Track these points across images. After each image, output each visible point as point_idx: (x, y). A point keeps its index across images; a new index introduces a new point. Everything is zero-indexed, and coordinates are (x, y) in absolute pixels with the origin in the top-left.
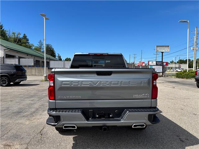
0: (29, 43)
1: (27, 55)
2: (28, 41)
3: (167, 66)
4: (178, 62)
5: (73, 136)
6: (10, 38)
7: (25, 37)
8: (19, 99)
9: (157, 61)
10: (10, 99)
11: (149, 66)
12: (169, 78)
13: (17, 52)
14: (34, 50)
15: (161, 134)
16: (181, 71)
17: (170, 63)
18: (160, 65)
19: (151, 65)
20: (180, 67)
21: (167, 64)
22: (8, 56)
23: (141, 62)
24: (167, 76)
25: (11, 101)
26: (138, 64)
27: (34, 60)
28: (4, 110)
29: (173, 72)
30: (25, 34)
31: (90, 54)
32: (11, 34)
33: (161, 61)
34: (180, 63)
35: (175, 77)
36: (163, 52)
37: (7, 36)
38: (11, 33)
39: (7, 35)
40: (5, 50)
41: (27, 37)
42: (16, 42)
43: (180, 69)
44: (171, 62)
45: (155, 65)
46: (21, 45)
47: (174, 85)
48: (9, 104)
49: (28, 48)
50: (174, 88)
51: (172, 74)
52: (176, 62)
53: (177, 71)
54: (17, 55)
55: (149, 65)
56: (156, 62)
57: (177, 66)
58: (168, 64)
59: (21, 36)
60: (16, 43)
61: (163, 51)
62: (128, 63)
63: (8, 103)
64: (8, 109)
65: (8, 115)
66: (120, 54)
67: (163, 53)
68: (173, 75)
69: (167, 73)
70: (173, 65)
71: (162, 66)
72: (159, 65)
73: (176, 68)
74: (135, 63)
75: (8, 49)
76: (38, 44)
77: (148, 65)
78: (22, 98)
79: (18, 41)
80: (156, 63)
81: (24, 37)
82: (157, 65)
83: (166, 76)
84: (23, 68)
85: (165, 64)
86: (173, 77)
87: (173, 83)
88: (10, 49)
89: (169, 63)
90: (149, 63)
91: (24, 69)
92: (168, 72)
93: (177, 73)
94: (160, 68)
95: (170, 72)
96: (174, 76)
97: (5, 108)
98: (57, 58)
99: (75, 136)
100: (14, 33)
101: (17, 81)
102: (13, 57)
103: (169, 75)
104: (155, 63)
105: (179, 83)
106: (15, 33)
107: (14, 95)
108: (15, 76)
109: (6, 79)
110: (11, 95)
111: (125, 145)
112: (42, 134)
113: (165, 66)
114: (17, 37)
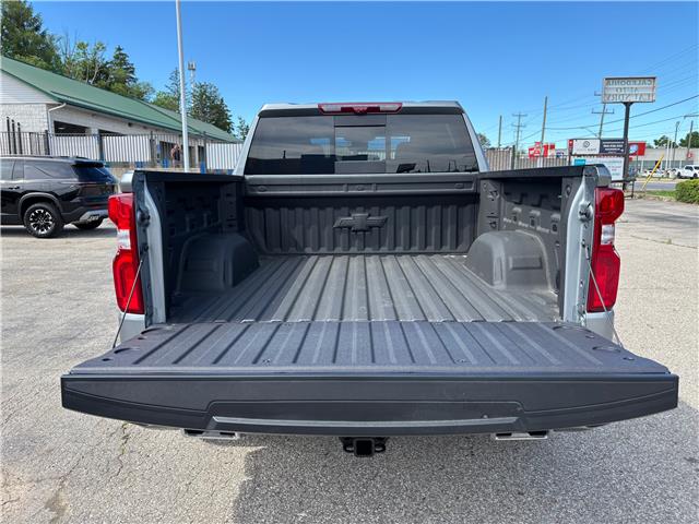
0: (135, 80)
1: (130, 125)
2: (132, 72)
3: (640, 158)
4: (684, 143)
5: (249, 450)
6: (69, 64)
7: (121, 58)
8: (82, 284)
9: (603, 137)
10: (49, 287)
11: (573, 159)
12: (648, 203)
13: (93, 115)
14: (155, 107)
15: (619, 448)
16: (695, 175)
17: (653, 144)
18: (618, 154)
19: (580, 156)
20: (692, 162)
21: (642, 147)
22: (63, 129)
23: (541, 142)
24: (640, 197)
25: (51, 293)
26: (532, 152)
27: (151, 141)
28: (16, 329)
29: (663, 181)
30: (119, 49)
31: (325, 108)
32: (73, 50)
33: (622, 136)
34: (692, 146)
35: (674, 200)
36: (632, 103)
37: (58, 57)
38: (72, 45)
39: (58, 52)
40: (49, 106)
41: (130, 60)
42: (90, 78)
43: (691, 169)
44: (656, 142)
45: (597, 152)
46: (108, 89)
47: (669, 230)
48: (38, 304)
49: (132, 98)
50: (670, 242)
51: (662, 186)
52: (678, 142)
53: (679, 176)
54: (95, 125)
55: (571, 154)
56: (601, 141)
57: (681, 154)
58: (647, 151)
59: (108, 56)
60: (91, 82)
61: (632, 99)
62: (493, 149)
63: (38, 300)
64: (30, 323)
65: (24, 350)
66: (455, 105)
67: (631, 107)
68: (664, 193)
69: (641, 185)
70: (666, 155)
71: (622, 159)
72: (611, 155)
73: (675, 164)
74: (518, 149)
75: (62, 101)
76: (169, 83)
77: (567, 153)
78: (94, 281)
79: (99, 75)
80: (601, 145)
81: (117, 57)
82: (603, 152)
83: (638, 195)
84: (105, 171)
85: (633, 149)
86: (666, 198)
87: (665, 224)
88: (68, 103)
89: (650, 147)
90: (571, 145)
91: (109, 176)
92: (644, 181)
93: (682, 184)
94: (617, 165)
95: (652, 181)
96: (670, 193)
97: (21, 322)
98: (235, 132)
99: (254, 449)
100: (82, 46)
101: (87, 216)
102: (79, 131)
103: (649, 192)
104: (595, 146)
105: (689, 223)
106: (85, 43)
107: (67, 269)
108: (75, 200)
109: (46, 210)
110: (58, 270)
111: (461, 498)
112: (126, 437)
113: (634, 158)
114: (94, 61)
